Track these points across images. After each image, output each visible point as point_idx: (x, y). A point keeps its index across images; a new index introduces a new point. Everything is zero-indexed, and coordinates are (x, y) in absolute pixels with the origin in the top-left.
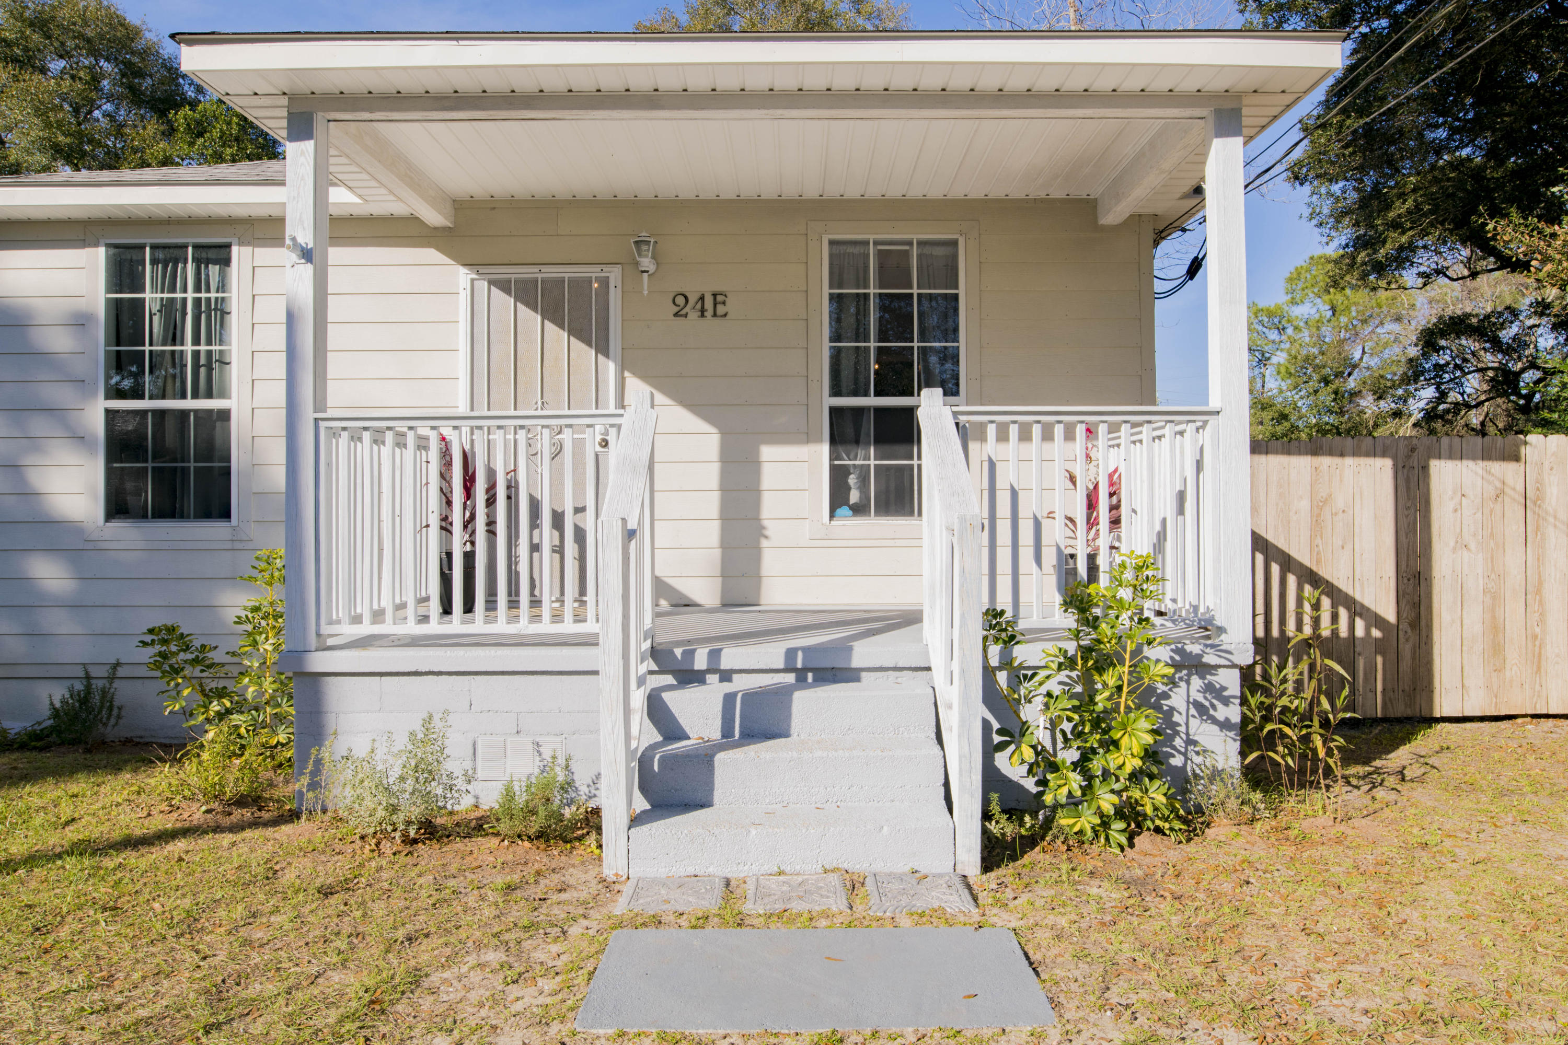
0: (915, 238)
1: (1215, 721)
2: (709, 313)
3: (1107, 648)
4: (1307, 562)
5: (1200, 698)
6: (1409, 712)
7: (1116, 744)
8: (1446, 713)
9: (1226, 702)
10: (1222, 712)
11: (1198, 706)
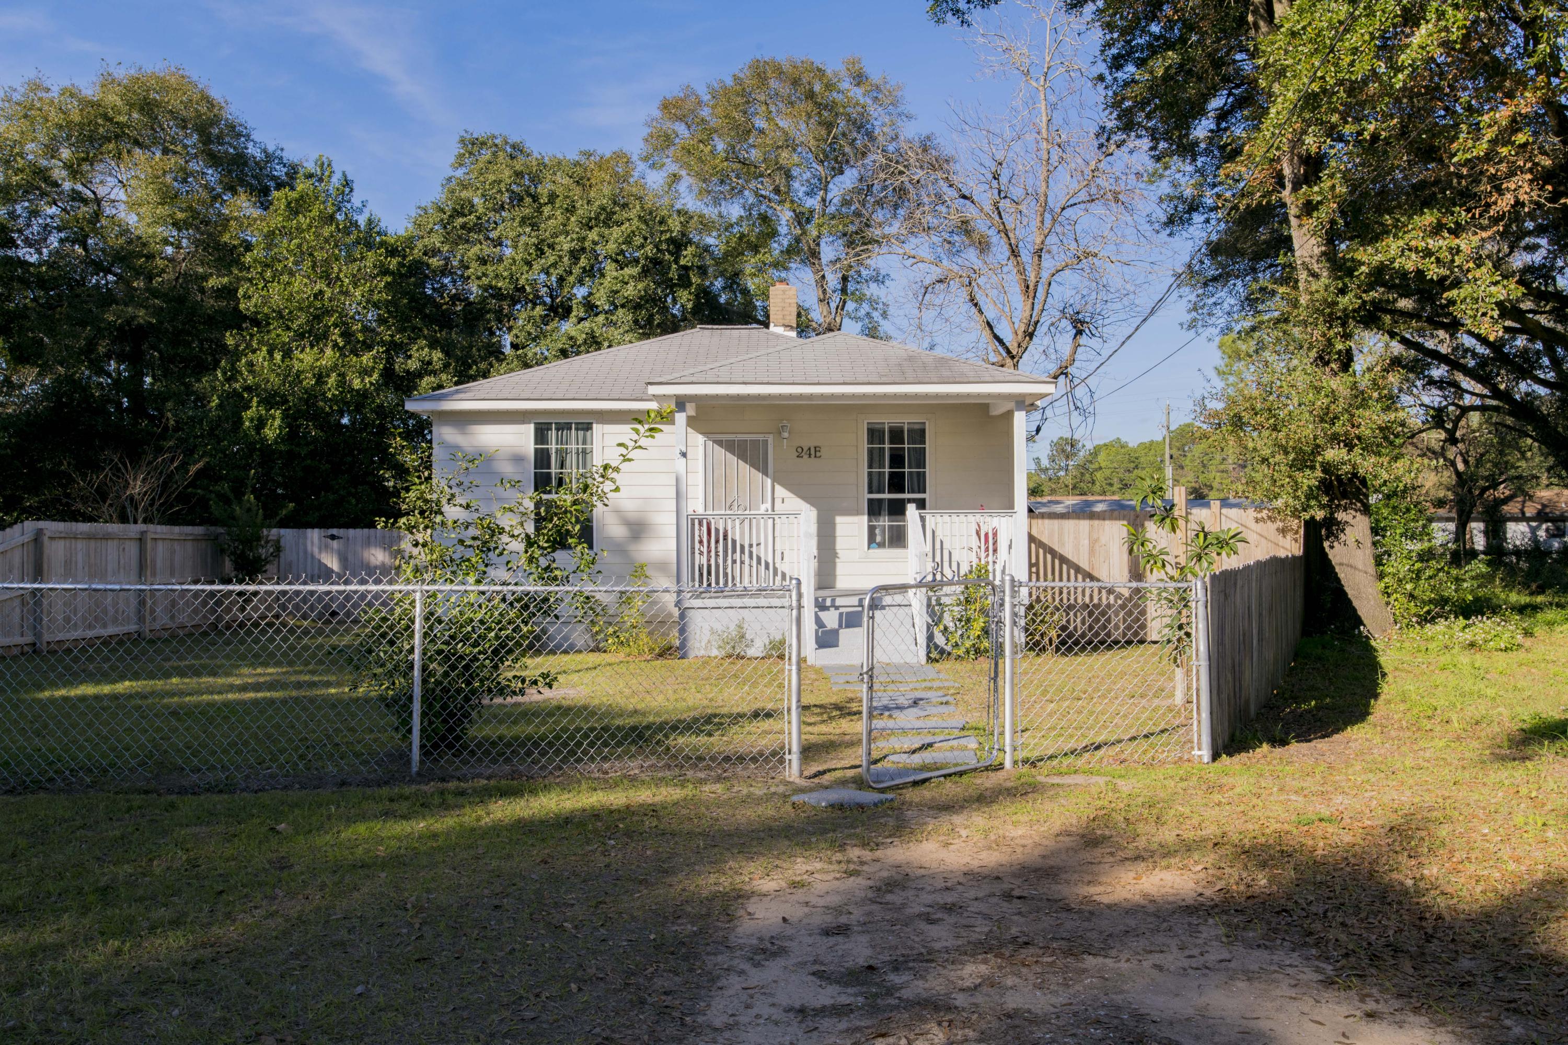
0: (906, 422)
2: (813, 456)
3: (972, 596)
4: (1087, 569)
7: (972, 627)
9: (1019, 618)
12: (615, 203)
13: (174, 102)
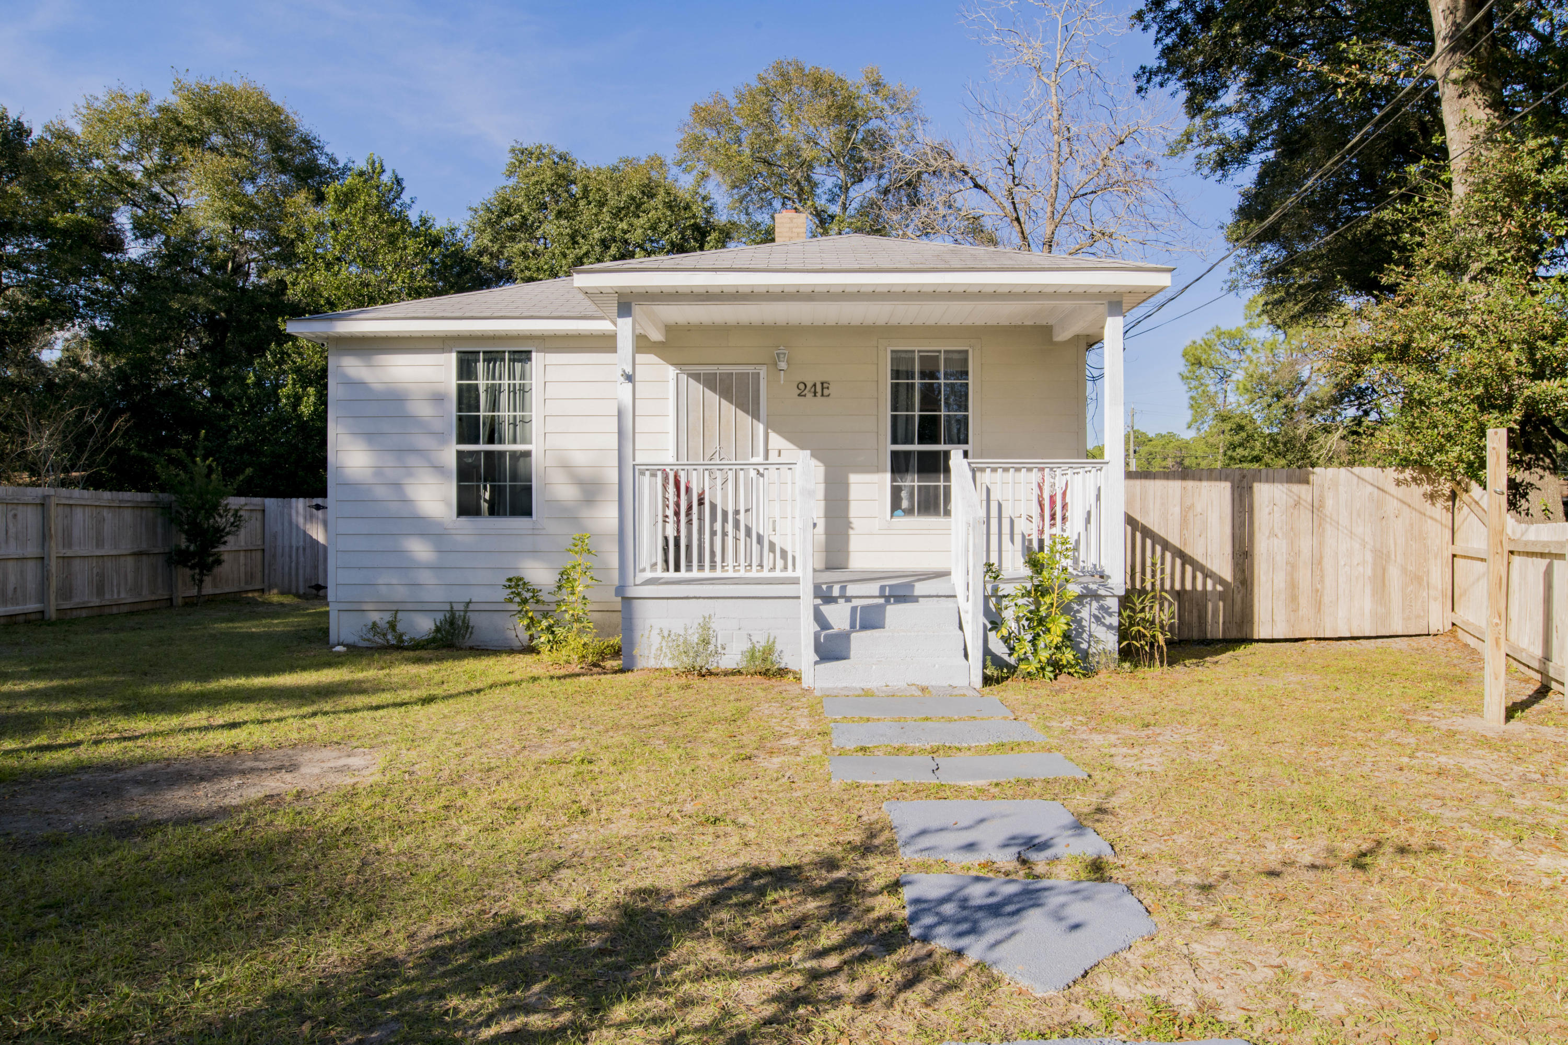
0: (942, 349)
1: (1104, 625)
2: (819, 394)
3: (1046, 584)
4: (1178, 545)
5: (1097, 613)
6: (1239, 636)
7: (1049, 630)
8: (1262, 636)
9: (1110, 615)
10: (1108, 620)
11: (1096, 617)
12: (643, 193)
13: (238, 106)
